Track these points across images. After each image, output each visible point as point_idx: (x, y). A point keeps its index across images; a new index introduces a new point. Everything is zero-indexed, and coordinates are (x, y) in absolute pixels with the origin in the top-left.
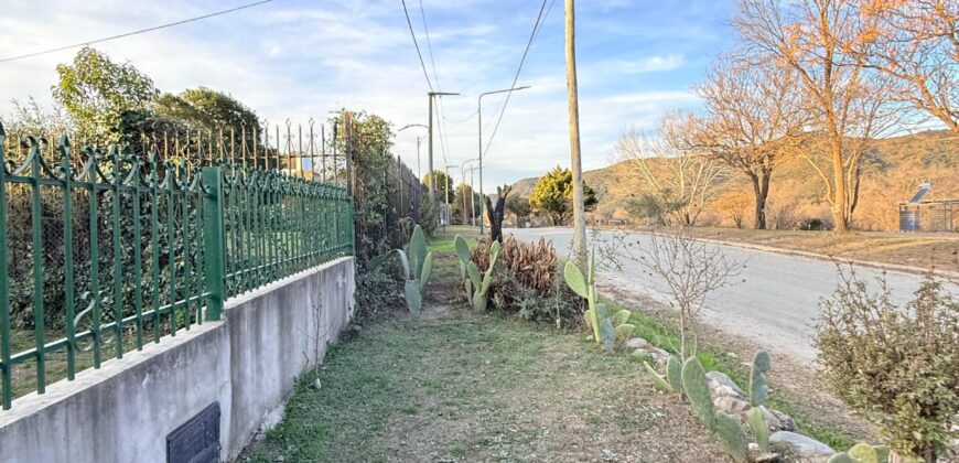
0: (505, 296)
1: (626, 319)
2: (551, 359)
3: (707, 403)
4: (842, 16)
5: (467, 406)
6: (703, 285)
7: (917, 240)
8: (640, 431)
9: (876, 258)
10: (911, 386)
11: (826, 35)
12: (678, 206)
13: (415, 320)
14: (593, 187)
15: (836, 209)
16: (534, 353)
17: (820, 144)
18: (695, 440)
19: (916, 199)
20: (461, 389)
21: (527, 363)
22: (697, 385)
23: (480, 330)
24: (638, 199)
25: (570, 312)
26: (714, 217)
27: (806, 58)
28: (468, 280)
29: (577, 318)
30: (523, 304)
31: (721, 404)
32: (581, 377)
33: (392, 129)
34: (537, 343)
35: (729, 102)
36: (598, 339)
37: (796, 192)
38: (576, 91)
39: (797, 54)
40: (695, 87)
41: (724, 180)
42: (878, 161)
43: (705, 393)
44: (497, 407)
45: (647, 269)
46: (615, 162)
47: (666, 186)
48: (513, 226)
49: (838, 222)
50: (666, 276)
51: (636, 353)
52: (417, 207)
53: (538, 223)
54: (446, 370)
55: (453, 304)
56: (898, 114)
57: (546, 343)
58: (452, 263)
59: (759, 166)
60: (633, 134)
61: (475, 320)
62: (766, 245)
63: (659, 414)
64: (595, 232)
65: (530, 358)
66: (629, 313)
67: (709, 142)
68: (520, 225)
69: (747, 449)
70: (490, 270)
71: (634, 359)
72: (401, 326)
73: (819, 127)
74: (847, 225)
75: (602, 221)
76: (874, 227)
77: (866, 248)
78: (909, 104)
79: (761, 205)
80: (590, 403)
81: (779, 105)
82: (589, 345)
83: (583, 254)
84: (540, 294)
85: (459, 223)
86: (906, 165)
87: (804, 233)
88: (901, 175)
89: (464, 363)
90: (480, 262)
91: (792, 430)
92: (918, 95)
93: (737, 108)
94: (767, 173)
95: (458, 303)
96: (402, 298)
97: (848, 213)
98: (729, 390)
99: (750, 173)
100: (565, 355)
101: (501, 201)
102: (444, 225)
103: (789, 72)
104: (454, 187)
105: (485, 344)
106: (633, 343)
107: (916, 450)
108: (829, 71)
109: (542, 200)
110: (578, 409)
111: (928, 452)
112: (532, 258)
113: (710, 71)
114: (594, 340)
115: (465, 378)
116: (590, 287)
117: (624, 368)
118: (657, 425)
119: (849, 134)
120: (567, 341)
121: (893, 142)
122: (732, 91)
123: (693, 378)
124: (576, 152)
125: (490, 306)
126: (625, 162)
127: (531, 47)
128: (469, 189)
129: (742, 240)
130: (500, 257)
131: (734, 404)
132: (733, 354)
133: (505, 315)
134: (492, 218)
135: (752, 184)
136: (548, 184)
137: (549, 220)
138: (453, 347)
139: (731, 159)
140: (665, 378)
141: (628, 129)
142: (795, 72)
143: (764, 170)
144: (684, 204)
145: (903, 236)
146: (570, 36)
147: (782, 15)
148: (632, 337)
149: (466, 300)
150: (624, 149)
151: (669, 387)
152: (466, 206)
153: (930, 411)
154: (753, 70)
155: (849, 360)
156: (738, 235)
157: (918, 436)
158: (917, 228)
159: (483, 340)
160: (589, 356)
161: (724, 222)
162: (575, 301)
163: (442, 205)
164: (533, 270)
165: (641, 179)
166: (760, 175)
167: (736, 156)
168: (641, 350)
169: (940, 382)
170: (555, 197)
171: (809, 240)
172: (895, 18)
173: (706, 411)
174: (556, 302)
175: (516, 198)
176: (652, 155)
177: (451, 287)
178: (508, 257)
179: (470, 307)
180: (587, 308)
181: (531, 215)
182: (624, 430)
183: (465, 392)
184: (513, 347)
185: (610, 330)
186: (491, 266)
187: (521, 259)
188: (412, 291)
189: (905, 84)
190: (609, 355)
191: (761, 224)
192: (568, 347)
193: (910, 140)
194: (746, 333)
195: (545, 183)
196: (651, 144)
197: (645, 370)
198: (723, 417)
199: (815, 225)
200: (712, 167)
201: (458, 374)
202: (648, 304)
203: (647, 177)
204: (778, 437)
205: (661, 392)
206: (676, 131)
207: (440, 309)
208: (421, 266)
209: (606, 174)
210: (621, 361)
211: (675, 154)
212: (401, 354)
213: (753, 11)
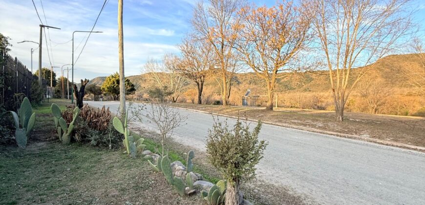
0: (81, 135)
1: (142, 142)
2: (105, 164)
3: (170, 174)
4: (227, 28)
5: (53, 194)
6: (171, 126)
7: (246, 109)
8: (144, 190)
9: (234, 115)
10: (232, 158)
11: (222, 34)
12: (170, 94)
13: (22, 151)
14: (134, 83)
15: (223, 97)
16: (96, 162)
17: (219, 73)
18: (166, 190)
19: (246, 95)
20: (50, 186)
21: (92, 167)
22: (167, 167)
23: (66, 153)
24: (153, 90)
25: (116, 141)
26: (184, 99)
27: (216, 41)
28: (59, 128)
29: (119, 143)
30: (92, 138)
31: (178, 173)
32: (119, 170)
33: (9, 41)
34: (98, 157)
35: (190, 53)
36: (128, 152)
37: (212, 91)
38: (123, 38)
39: (213, 39)
40: (177, 45)
41: (188, 84)
42: (237, 81)
43: (169, 170)
44: (71, 191)
45: (149, 120)
46: (144, 73)
47: (166, 85)
48: (92, 100)
49: (224, 102)
50: (157, 122)
51: (145, 157)
52: (30, 87)
53: (105, 99)
54: (41, 176)
55: (49, 141)
56: (242, 65)
57: (103, 156)
58: (51, 119)
59: (200, 80)
60: (152, 61)
61: (63, 148)
62: (201, 110)
63: (153, 182)
64: (130, 104)
65: (94, 164)
66: (143, 139)
67: (182, 68)
68: (96, 99)
69: (185, 190)
70: (73, 122)
71: (144, 160)
72: (12, 155)
73: (219, 67)
74: (227, 103)
75: (137, 99)
76: (235, 104)
77: (232, 111)
78: (245, 62)
79: (200, 95)
80: (122, 182)
81: (207, 57)
82: (125, 155)
83: (124, 114)
84: (101, 133)
85: (59, 97)
86: (244, 83)
87: (214, 106)
88: (243, 87)
89: (54, 172)
90: (67, 117)
91: (202, 180)
92: (247, 60)
93: (193, 56)
94: (202, 82)
95: (53, 140)
96: (13, 139)
97: (227, 99)
98: (181, 167)
99: (196, 82)
100: (112, 161)
101: (83, 87)
102: (48, 98)
103: (210, 45)
104: (57, 78)
105: (68, 160)
106: (144, 153)
107: (233, 179)
108: (222, 47)
109: (108, 88)
110: (116, 186)
111: (237, 179)
112: (98, 116)
113: (183, 40)
114: (127, 153)
115: (53, 179)
116: (125, 129)
117: (140, 164)
118: (151, 187)
119: (228, 71)
120: (114, 155)
121: (241, 75)
122: (191, 49)
123: (165, 165)
124: (122, 66)
125: (72, 140)
126: (148, 73)
127: (102, 12)
128: (66, 80)
129: (193, 108)
130: (79, 115)
131: (182, 173)
132: (185, 153)
133: (82, 145)
134: (77, 95)
135: (197, 87)
136: (112, 80)
137: (111, 98)
138: (48, 164)
139: (190, 76)
140: (156, 166)
141: (150, 59)
142: (212, 46)
143: (201, 81)
144: (172, 93)
145: (243, 107)
146: (120, 12)
147: (209, 23)
148: (144, 150)
149: (58, 138)
150: (148, 67)
151: (158, 169)
152: (64, 89)
153: (237, 165)
154: (199, 42)
155: (216, 151)
156: (192, 106)
157: (233, 174)
158: (247, 105)
159: (67, 159)
160: (124, 160)
161: (188, 101)
162: (119, 136)
163: (48, 87)
164: (98, 122)
165: (155, 81)
166: (200, 83)
167: (192, 75)
168: (148, 155)
169: (239, 155)
170: (115, 87)
171: (215, 109)
172: (242, 32)
173: (170, 177)
174: (110, 136)
175: (94, 86)
176: (160, 71)
177: (49, 132)
178: (84, 115)
179: (60, 142)
180: (124, 139)
181: (102, 95)
182: (136, 192)
183: (52, 187)
184: (85, 160)
185: (135, 148)
186: (74, 120)
187: (92, 116)
188: (21, 135)
189: (244, 56)
190: (134, 159)
191: (200, 102)
192: (113, 157)
193: (246, 75)
194: (191, 145)
195: (110, 80)
196: (160, 67)
197: (149, 164)
198: (176, 179)
199: (218, 103)
200: (183, 78)
201: (49, 178)
202: (154, 135)
203: (158, 81)
204: (196, 183)
205: (155, 172)
206: (170, 62)
207: (40, 144)
208: (27, 121)
209: (140, 78)
210: (139, 161)
211: (170, 72)
212: (9, 171)
213: (199, 19)
